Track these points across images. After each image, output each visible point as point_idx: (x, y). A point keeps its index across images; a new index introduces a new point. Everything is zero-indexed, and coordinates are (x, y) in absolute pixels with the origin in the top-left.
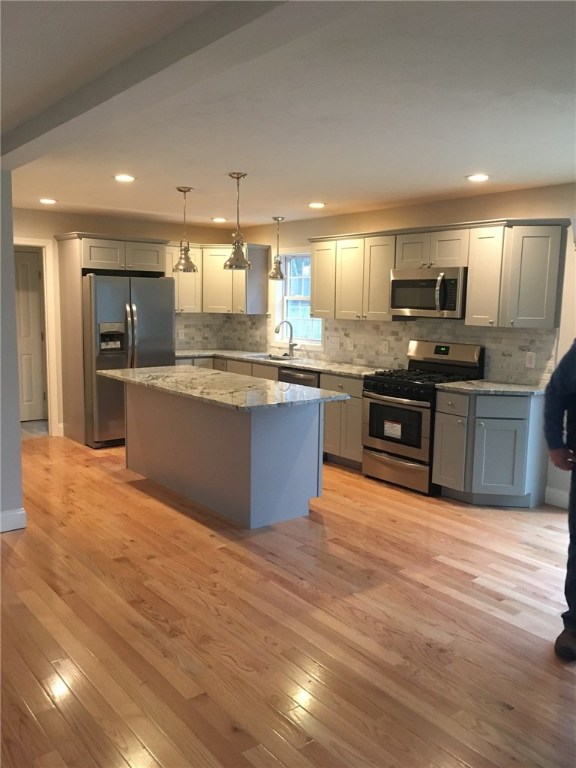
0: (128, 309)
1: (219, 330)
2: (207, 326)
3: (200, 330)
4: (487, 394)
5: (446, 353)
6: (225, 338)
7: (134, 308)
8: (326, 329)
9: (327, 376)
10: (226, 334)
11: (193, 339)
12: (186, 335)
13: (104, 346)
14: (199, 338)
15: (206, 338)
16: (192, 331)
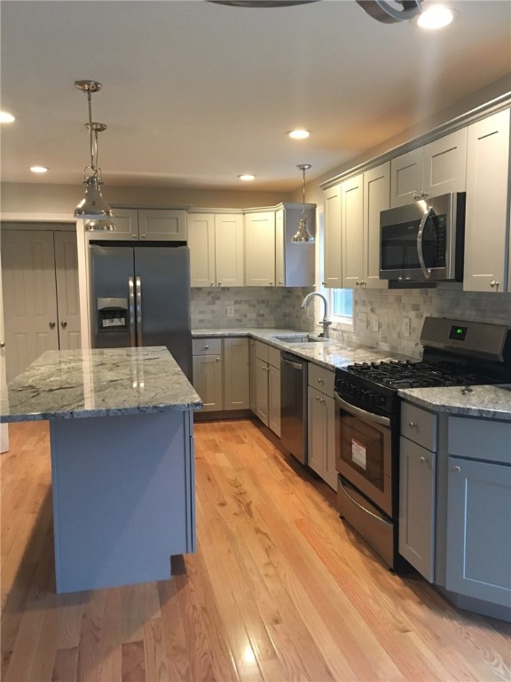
0: (131, 284)
1: (277, 306)
2: (263, 302)
3: (254, 306)
4: (463, 414)
5: (461, 337)
6: (285, 315)
7: (138, 283)
8: (356, 303)
9: (314, 366)
10: (287, 311)
11: (245, 316)
12: (235, 311)
13: (107, 323)
14: (252, 315)
15: (263, 315)
16: (244, 307)
